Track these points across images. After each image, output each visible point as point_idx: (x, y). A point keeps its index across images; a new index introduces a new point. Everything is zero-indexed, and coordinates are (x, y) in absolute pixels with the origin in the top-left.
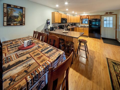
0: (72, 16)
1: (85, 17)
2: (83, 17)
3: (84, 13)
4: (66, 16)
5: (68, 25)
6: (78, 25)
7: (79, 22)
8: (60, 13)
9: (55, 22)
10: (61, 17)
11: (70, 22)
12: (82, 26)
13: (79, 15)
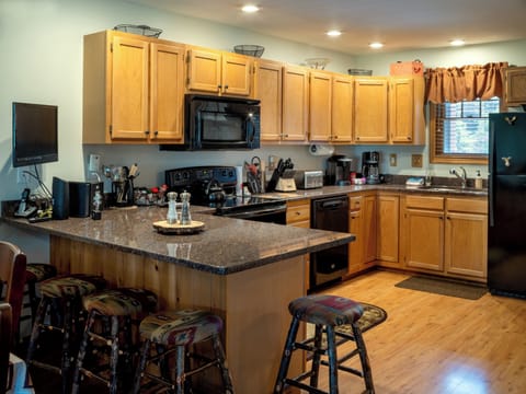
0: (335, 70)
1: (470, 84)
2: (447, 80)
3: (457, 42)
4: (252, 71)
5: (283, 169)
6: (401, 167)
7: (404, 138)
8: (167, 47)
9: (111, 128)
10: (188, 82)
11: (301, 136)
12: (436, 181)
13: (408, 60)
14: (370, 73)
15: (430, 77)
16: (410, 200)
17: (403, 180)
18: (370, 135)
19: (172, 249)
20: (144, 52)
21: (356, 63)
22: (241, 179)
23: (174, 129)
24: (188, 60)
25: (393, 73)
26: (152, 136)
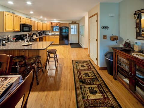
0: (40, 22)
1: (56, 24)
2: (53, 24)
3: (55, 20)
4: (30, 21)
5: (34, 34)
6: (48, 33)
7: (49, 30)
8: (17, 16)
9: (5, 29)
10: (20, 22)
11: (37, 30)
12: (52, 34)
13: (49, 21)
14: (44, 22)
15: (51, 23)
16: (50, 37)
17: (48, 34)
18: (44, 29)
19: (25, 48)
20: (12, 16)
21: (42, 21)
22: (28, 36)
23: (18, 29)
24: (20, 18)
25: (47, 22)
26: (14, 30)
